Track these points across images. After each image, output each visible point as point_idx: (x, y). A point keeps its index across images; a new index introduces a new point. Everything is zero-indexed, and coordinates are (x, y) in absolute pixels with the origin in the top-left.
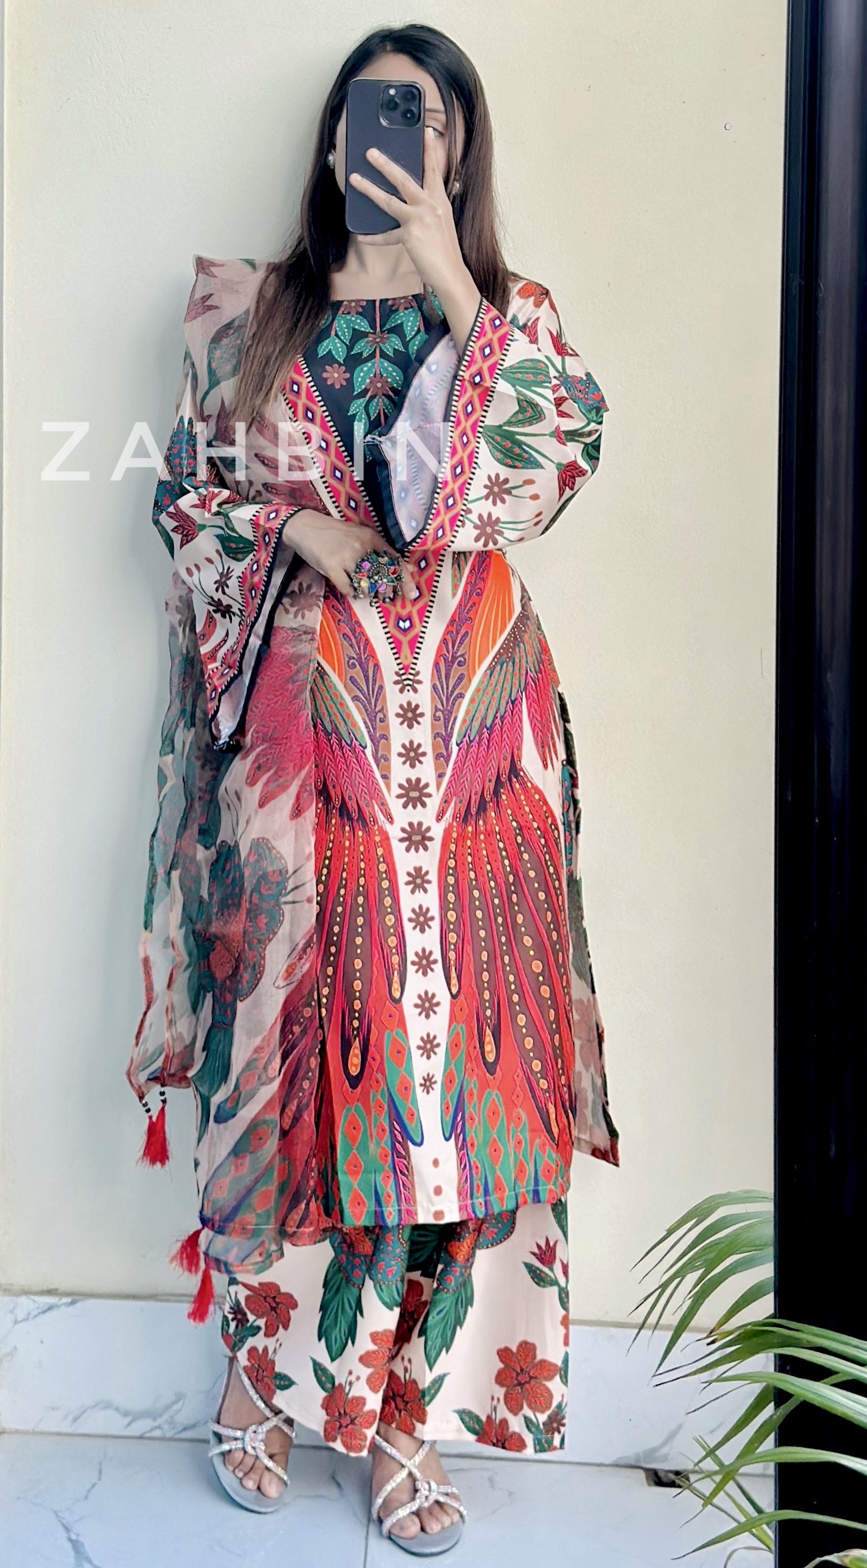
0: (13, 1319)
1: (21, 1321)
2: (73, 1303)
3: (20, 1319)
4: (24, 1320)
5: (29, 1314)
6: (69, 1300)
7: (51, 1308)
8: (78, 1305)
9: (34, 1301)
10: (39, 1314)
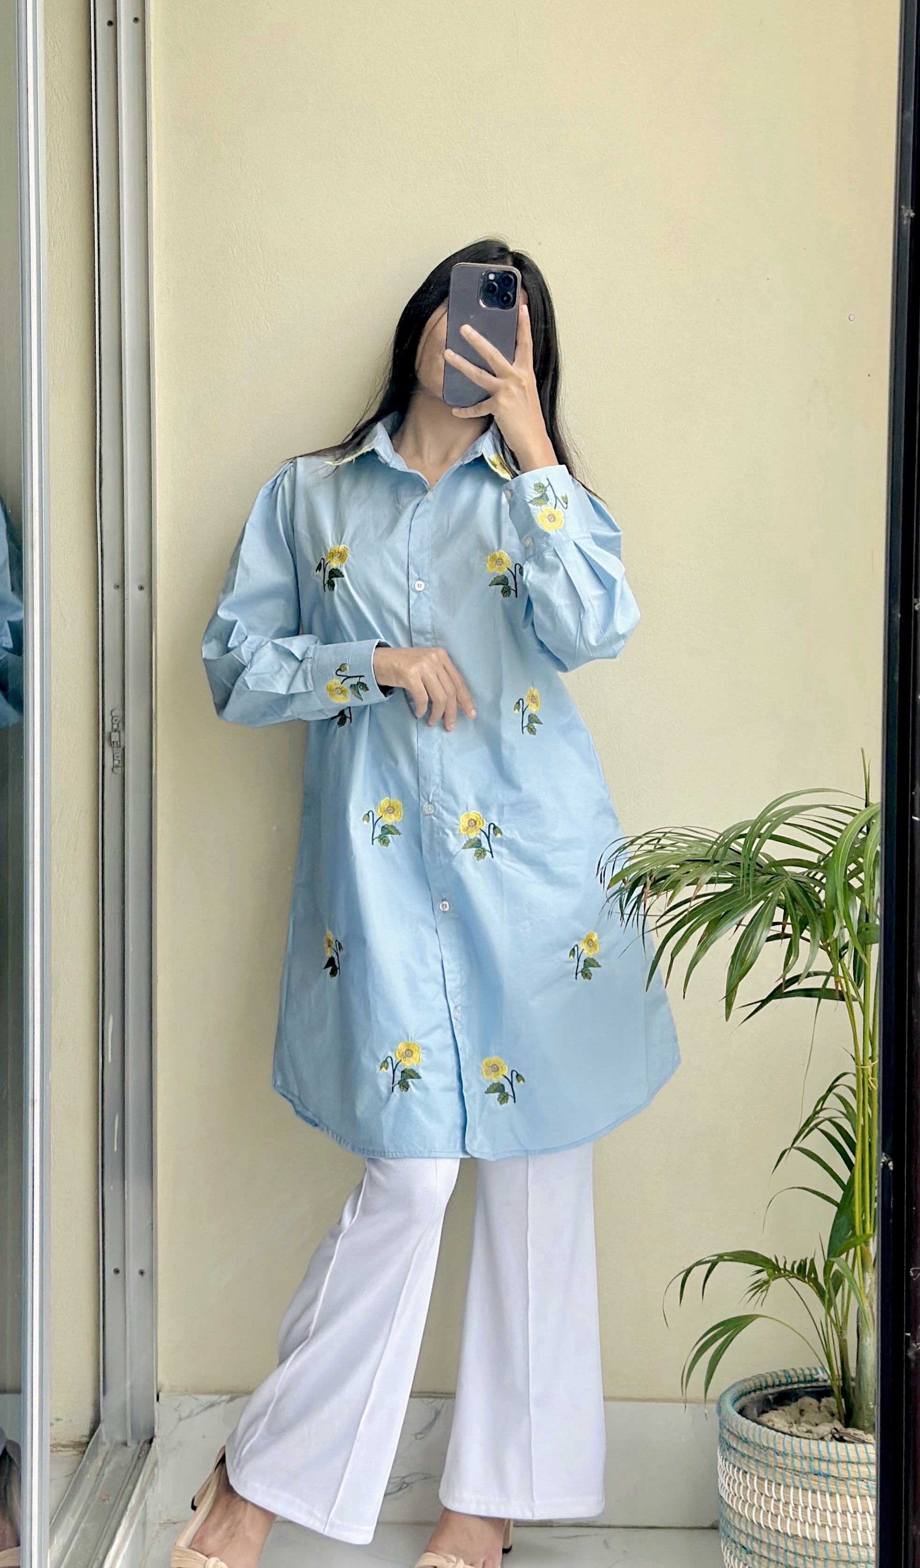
0: (178, 1417)
1: (185, 1418)
2: (232, 1400)
3: (184, 1415)
4: (188, 1417)
5: (192, 1411)
6: (226, 1397)
7: (212, 1405)
8: (237, 1401)
9: (197, 1399)
10: (202, 1411)
